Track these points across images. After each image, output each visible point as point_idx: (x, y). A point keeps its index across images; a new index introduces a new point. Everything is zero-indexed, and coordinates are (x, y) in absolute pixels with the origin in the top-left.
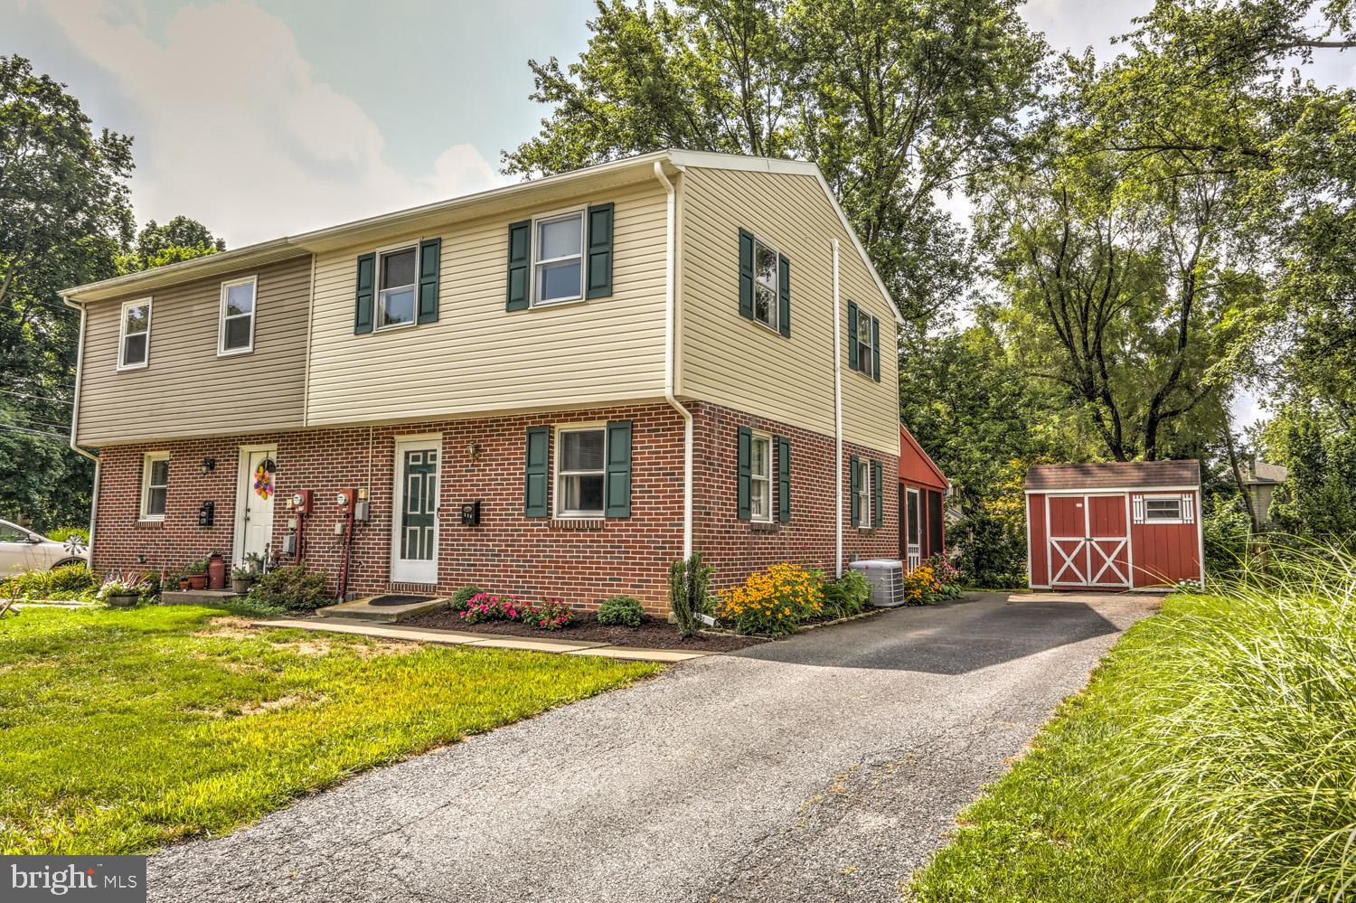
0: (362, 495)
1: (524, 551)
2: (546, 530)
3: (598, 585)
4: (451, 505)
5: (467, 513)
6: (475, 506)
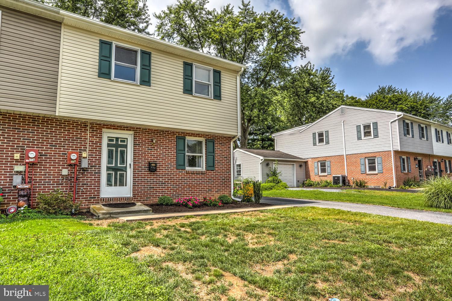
0: (84, 155)
1: (176, 182)
2: (185, 174)
3: (204, 192)
4: (140, 163)
5: (153, 167)
6: (156, 164)
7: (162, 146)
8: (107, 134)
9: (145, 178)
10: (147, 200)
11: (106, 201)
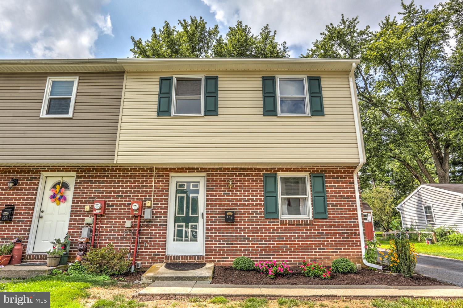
0: (148, 204)
1: (265, 236)
2: (278, 225)
3: (312, 252)
4: (214, 212)
5: (229, 216)
6: (233, 212)
7: (242, 189)
8: (175, 179)
9: (221, 230)
10: (224, 261)
11: (171, 259)
